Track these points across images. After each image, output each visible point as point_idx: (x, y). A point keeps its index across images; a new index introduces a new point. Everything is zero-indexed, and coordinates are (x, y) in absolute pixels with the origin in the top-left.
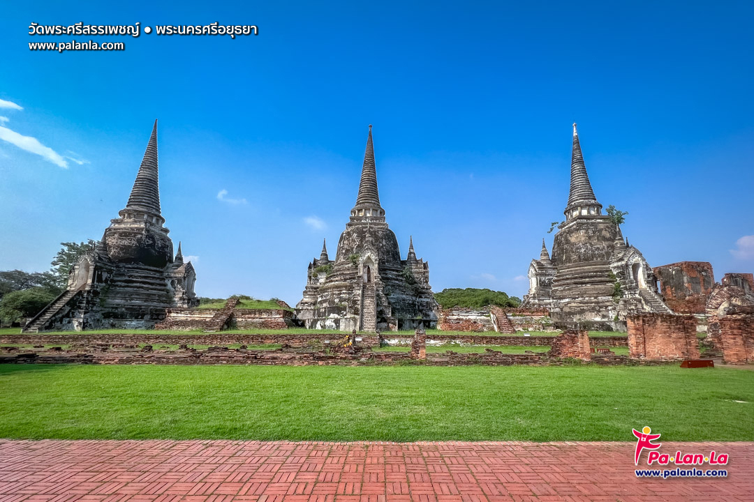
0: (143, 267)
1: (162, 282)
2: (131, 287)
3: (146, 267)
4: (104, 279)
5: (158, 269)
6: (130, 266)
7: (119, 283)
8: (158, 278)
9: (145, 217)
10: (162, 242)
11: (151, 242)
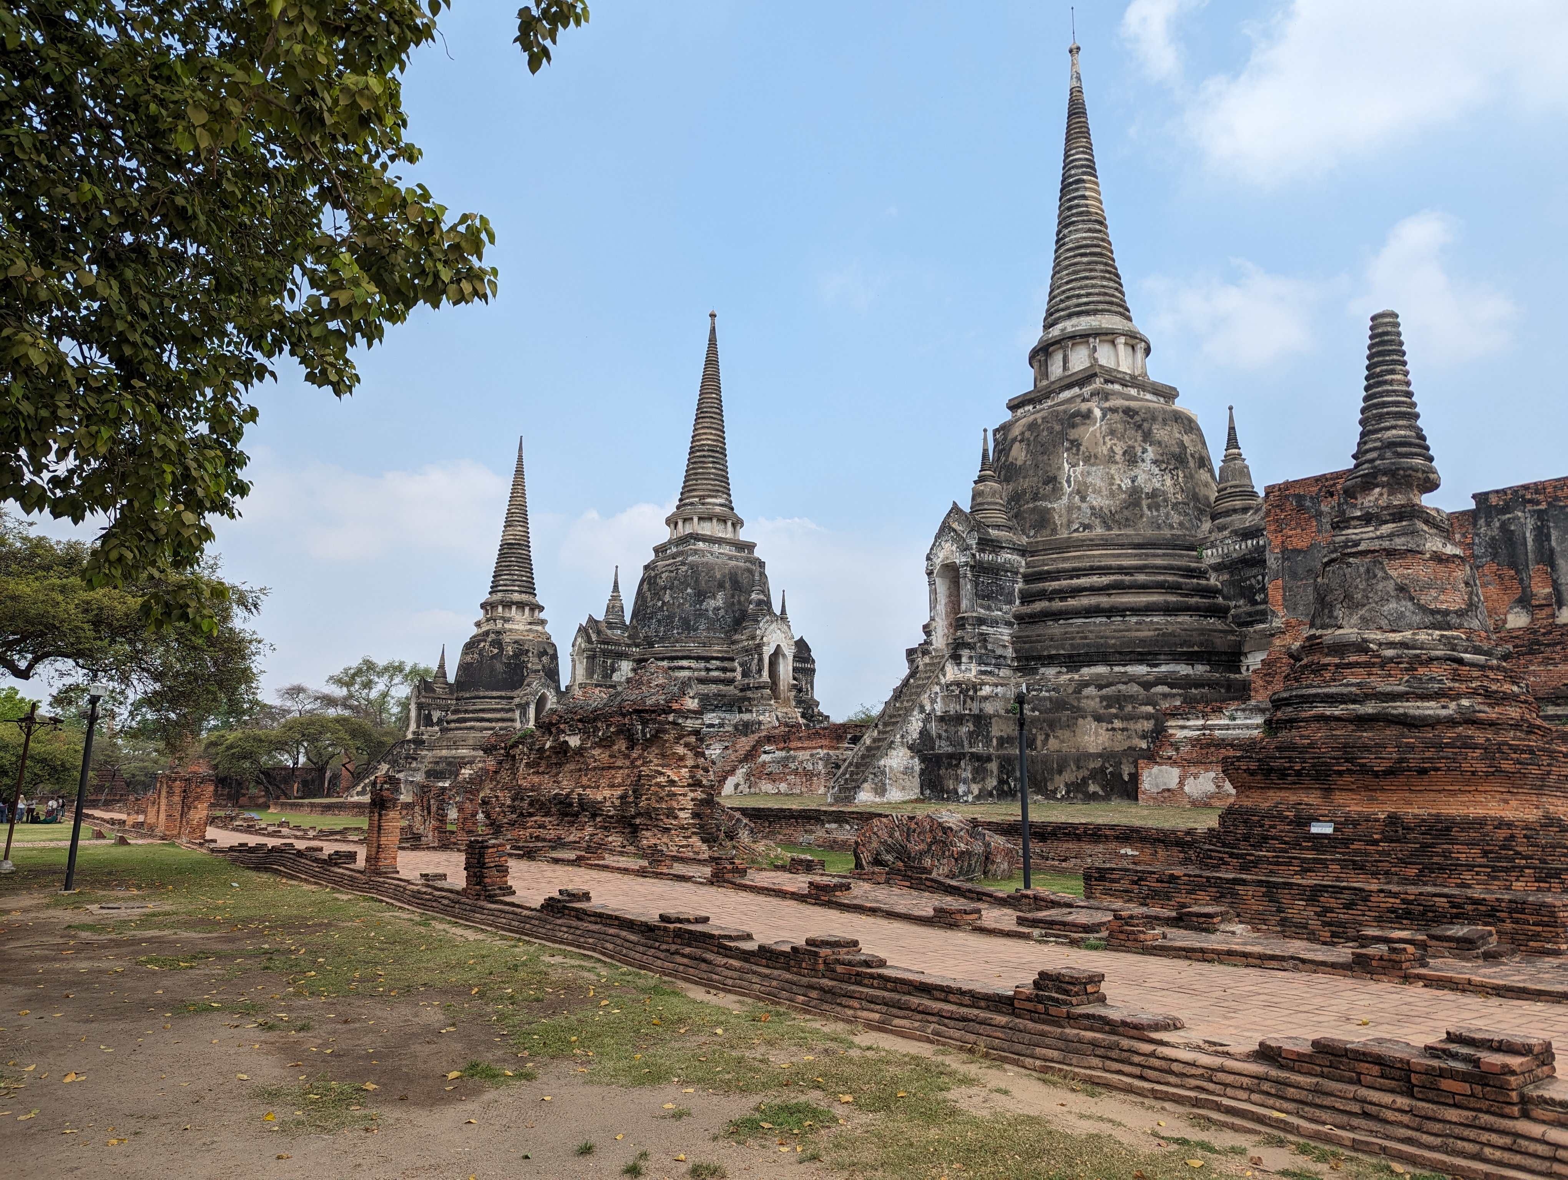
0: (482, 694)
1: (509, 715)
2: (460, 729)
3: (487, 693)
4: (435, 720)
5: (503, 694)
6: (468, 695)
7: (453, 725)
8: (502, 710)
9: (500, 609)
10: (516, 646)
11: (496, 651)
